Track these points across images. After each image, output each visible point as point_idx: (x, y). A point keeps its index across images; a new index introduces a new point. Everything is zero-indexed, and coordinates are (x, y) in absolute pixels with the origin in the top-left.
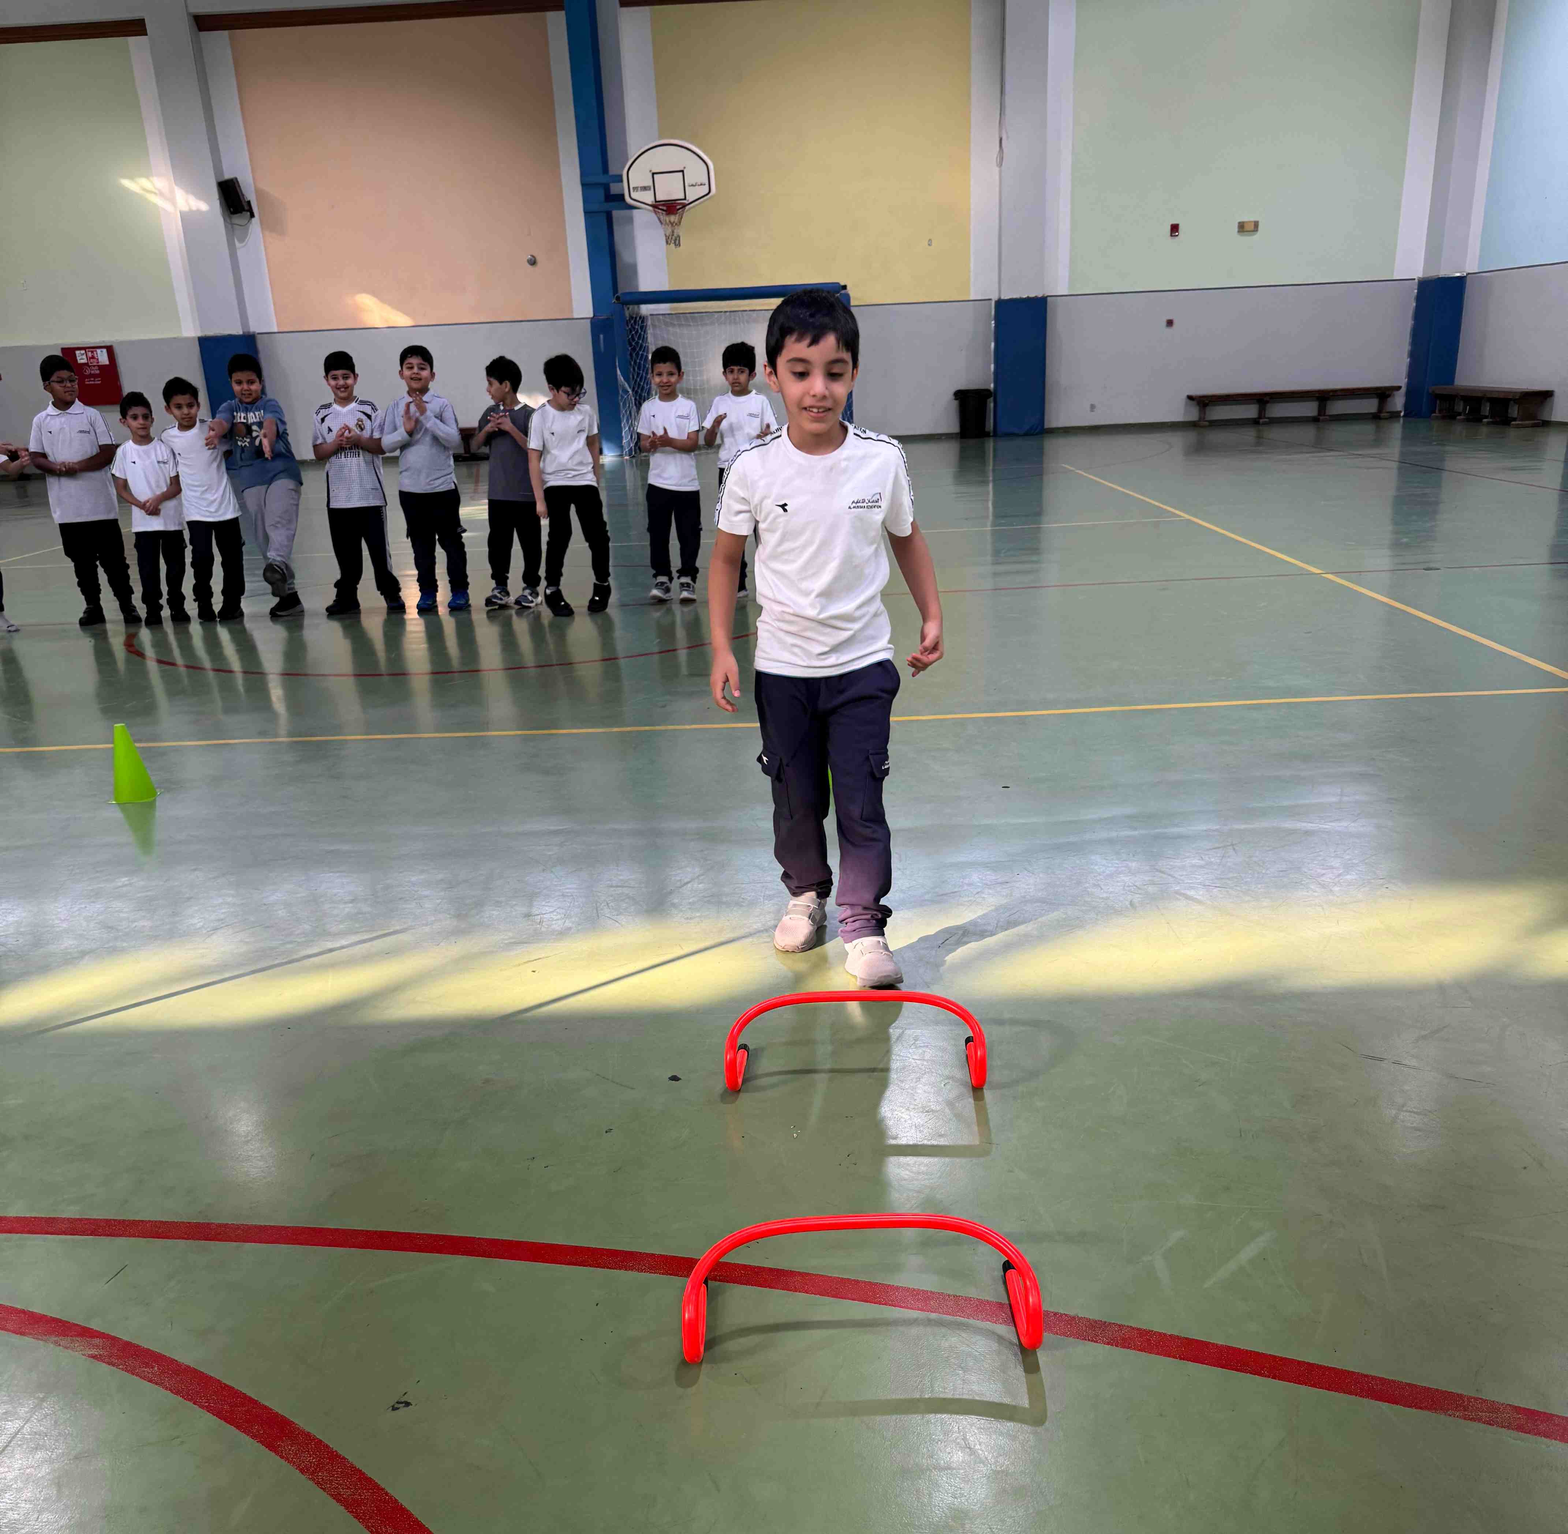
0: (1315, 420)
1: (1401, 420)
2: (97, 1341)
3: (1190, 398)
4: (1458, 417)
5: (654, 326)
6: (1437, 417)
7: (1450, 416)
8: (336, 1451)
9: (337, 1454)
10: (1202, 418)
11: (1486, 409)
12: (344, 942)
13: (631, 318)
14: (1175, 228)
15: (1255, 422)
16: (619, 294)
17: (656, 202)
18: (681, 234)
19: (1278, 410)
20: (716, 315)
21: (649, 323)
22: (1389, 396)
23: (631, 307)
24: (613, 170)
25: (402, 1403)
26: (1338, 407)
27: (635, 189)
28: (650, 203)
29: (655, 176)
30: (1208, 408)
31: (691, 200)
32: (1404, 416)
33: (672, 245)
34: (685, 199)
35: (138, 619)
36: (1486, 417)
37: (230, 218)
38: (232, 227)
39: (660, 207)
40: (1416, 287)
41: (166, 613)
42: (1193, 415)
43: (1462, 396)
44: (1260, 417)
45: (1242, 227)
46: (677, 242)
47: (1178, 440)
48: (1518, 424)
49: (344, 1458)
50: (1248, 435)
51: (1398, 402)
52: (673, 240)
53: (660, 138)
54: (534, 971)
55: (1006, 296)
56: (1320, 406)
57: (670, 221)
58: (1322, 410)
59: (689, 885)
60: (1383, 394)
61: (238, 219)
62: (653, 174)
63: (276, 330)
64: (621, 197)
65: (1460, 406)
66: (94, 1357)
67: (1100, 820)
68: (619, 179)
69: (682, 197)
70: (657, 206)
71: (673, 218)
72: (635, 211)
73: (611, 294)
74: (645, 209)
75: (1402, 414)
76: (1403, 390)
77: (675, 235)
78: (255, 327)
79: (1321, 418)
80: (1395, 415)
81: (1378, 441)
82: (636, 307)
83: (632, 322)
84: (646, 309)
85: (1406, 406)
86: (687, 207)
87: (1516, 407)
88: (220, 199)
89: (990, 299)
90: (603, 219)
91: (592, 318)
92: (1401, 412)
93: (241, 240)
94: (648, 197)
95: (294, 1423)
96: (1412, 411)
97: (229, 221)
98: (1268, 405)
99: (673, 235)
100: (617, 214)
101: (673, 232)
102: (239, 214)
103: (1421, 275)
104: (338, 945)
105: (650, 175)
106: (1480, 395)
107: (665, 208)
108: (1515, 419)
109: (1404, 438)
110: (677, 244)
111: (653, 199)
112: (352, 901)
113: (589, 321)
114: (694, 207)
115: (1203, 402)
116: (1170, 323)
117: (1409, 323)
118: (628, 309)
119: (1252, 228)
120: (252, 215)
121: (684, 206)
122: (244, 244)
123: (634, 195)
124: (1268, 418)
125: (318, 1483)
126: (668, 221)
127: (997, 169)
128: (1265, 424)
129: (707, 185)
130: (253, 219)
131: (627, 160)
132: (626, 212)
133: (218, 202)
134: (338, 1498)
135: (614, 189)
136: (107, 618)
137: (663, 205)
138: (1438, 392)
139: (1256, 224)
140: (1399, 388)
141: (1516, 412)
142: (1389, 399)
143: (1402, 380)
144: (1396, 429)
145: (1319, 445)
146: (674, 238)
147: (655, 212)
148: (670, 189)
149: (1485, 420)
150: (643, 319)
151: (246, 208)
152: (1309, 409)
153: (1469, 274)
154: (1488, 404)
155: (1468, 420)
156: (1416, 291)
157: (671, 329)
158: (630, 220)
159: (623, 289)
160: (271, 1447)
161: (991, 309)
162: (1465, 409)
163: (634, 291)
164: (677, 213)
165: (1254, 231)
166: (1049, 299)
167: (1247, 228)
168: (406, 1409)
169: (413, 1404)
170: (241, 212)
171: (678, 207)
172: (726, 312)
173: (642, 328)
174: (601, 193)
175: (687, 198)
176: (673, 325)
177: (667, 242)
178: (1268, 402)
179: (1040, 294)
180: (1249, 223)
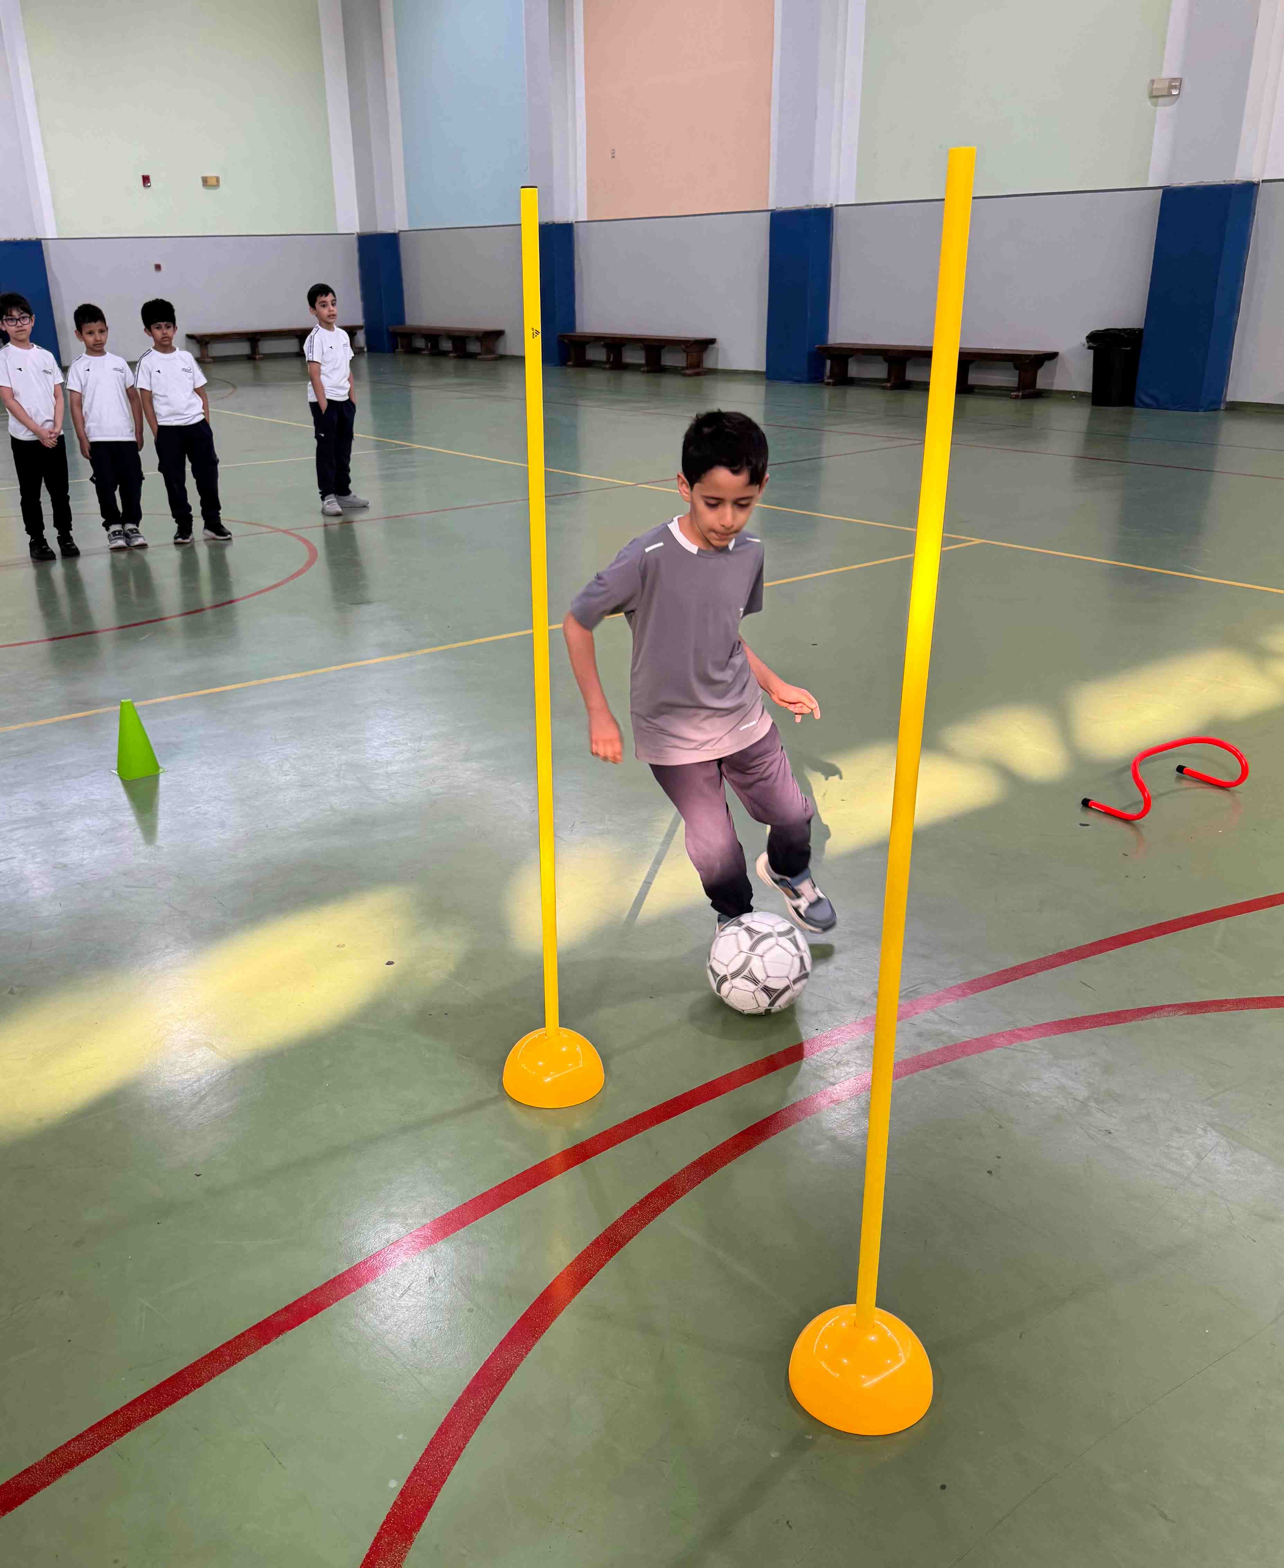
3: (187, 336)
7: (410, 351)
10: (205, 355)
14: (146, 179)
15: (249, 358)
19: (266, 347)
30: (209, 346)
32: (367, 351)
36: (449, 352)
40: (356, 240)
43: (412, 333)
44: (253, 354)
45: (205, 181)
50: (244, 369)
51: (360, 339)
75: (365, 349)
76: (363, 328)
85: (368, 342)
92: (363, 348)
96: (373, 347)
98: (259, 343)
103: (358, 231)
115: (204, 340)
116: (158, 267)
117: (357, 270)
119: (214, 182)
124: (260, 354)
128: (259, 359)
138: (392, 330)
139: (218, 179)
140: (359, 327)
143: (360, 321)
144: (363, 363)
149: (449, 355)
152: (293, 345)
153: (400, 231)
155: (429, 355)
156: (357, 244)
162: (424, 346)
165: (216, 186)
166: (42, 241)
167: (210, 182)
178: (259, 340)
179: (33, 236)
180: (211, 177)
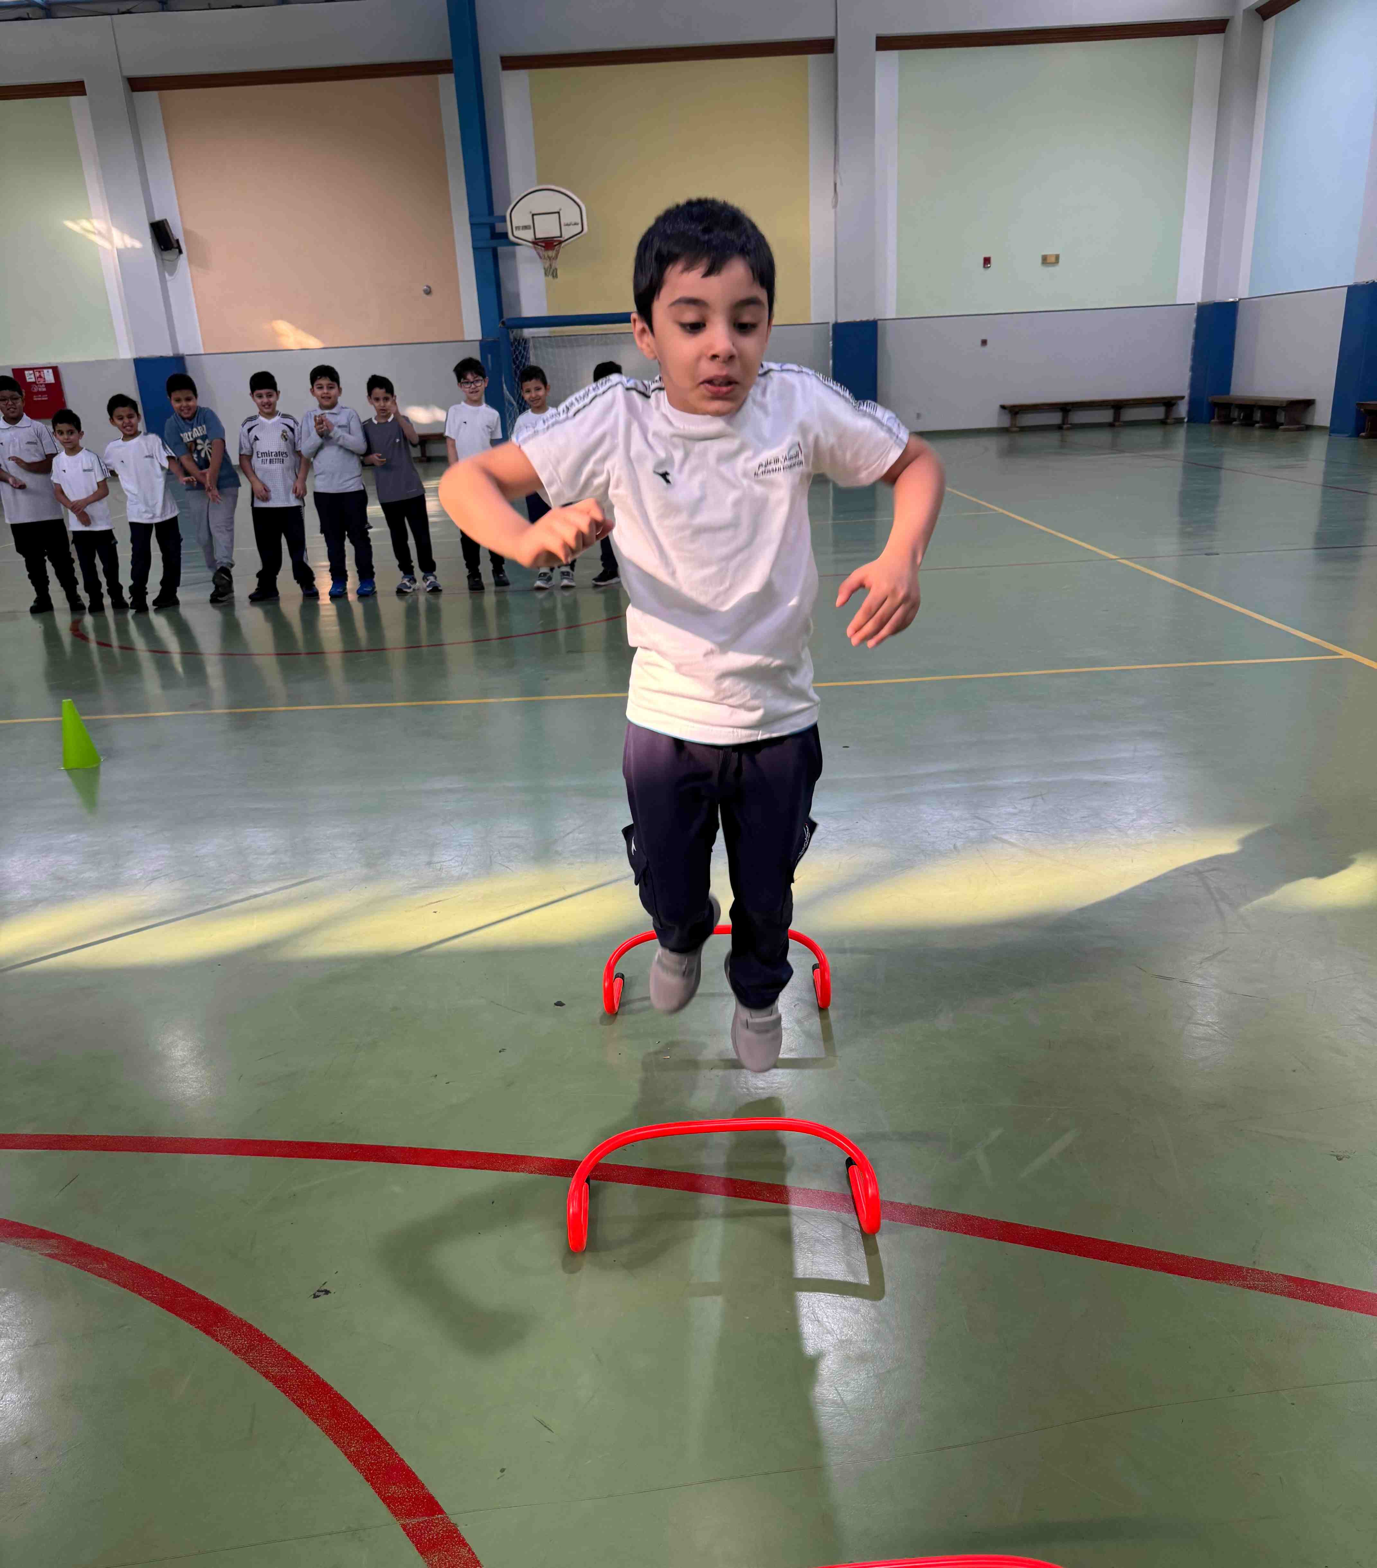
0: (1111, 425)
1: (1185, 425)
2: (53, 1242)
3: (1003, 407)
4: (1234, 423)
5: (535, 348)
6: (1215, 424)
7: (1227, 421)
8: (264, 1334)
9: (266, 1336)
10: (1013, 425)
11: (1258, 415)
12: (268, 889)
13: (515, 339)
14: (987, 261)
15: (1059, 428)
16: (504, 319)
17: (536, 239)
18: (557, 267)
19: (1079, 417)
20: (589, 338)
21: (531, 344)
22: (1174, 404)
23: (515, 331)
24: (498, 212)
25: (322, 1291)
26: (1130, 415)
27: (518, 228)
28: (530, 240)
29: (535, 217)
30: (1018, 416)
31: (566, 238)
32: (1187, 422)
33: (550, 277)
34: (561, 236)
35: (83, 607)
36: (1258, 422)
37: (161, 255)
38: (163, 263)
39: (540, 244)
40: (1196, 311)
41: (107, 601)
42: (1006, 422)
43: (1237, 405)
44: (1064, 423)
45: (1045, 260)
46: (555, 274)
47: (992, 444)
48: (1285, 429)
49: (272, 1340)
50: (1053, 438)
51: (1183, 410)
52: (551, 272)
53: (539, 183)
54: (435, 912)
55: (842, 319)
56: (1115, 413)
57: (548, 257)
58: (1117, 417)
59: (571, 835)
60: (1169, 403)
61: (168, 255)
62: (533, 215)
63: (202, 352)
64: (505, 235)
65: (1235, 413)
66: (50, 1256)
67: (929, 775)
68: (503, 219)
69: (559, 235)
70: (536, 242)
71: (551, 253)
72: (518, 248)
73: (497, 318)
74: (526, 245)
75: (1186, 420)
76: (1187, 399)
77: (553, 268)
78: (183, 350)
79: (1117, 424)
80: (1179, 421)
81: (1166, 444)
82: (519, 330)
83: (516, 343)
84: (528, 332)
85: (1190, 412)
86: (563, 244)
87: (1283, 413)
88: (152, 238)
89: (828, 323)
90: (489, 255)
91: (481, 341)
92: (1184, 418)
93: (171, 274)
94: (528, 235)
95: (227, 1311)
96: (1194, 417)
97: (160, 257)
98: (1070, 413)
99: (551, 268)
100: (501, 250)
101: (551, 265)
102: (169, 251)
103: (1199, 300)
104: (261, 892)
105: (530, 216)
106: (1253, 403)
107: (543, 244)
108: (1282, 424)
109: (1188, 441)
110: (555, 275)
111: (533, 237)
112: (274, 853)
113: (478, 343)
114: (568, 244)
115: (1014, 411)
116: (984, 342)
117: (1190, 341)
118: (513, 332)
119: (1053, 260)
120: (180, 252)
121: (560, 242)
122: (172, 277)
123: (516, 233)
124: (1071, 424)
125: (250, 1363)
126: (546, 256)
127: (833, 211)
128: (1068, 429)
129: (580, 225)
130: (181, 255)
131: (510, 204)
132: (510, 248)
133: (150, 241)
134: (266, 1375)
135: (499, 228)
136: (55, 606)
137: (542, 242)
138: (1216, 401)
139: (1057, 257)
140: (1182, 398)
141: (1283, 417)
142: (1174, 407)
143: (1185, 392)
144: (1181, 434)
145: (1115, 448)
146: (552, 270)
147: (535, 248)
148: (547, 228)
149: (1257, 425)
150: (526, 341)
151: (175, 245)
152: (1107, 416)
153: (1240, 299)
154: (1259, 411)
155: (1242, 425)
156: (1196, 314)
157: (550, 350)
158: (513, 255)
159: (507, 315)
160: (207, 1332)
161: (829, 330)
162: (1239, 416)
163: (518, 316)
164: (554, 249)
165: (1055, 263)
166: (879, 322)
167: (1050, 260)
168: (326, 1296)
169: (332, 1293)
170: (171, 249)
171: (555, 244)
172: (598, 334)
173: (524, 348)
174: (487, 232)
175: (563, 235)
176: (552, 347)
177: (546, 274)
178: (1070, 410)
179: (871, 318)
180: (1051, 256)
